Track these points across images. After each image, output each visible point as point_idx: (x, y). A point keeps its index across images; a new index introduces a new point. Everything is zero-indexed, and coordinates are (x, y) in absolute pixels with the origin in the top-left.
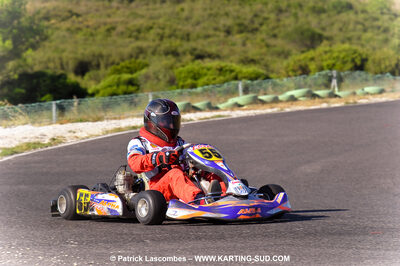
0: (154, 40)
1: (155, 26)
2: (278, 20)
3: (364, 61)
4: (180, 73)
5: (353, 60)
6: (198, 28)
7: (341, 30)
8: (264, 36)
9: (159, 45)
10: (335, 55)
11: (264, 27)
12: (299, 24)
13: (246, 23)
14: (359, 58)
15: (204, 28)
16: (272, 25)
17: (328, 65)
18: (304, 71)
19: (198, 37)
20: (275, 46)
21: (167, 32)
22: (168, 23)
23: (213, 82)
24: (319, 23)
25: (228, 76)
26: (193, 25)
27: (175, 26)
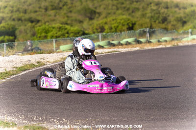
0: (8, 13)
1: (8, 6)
2: (72, 4)
3: (134, 24)
4: (38, 30)
5: (128, 24)
6: (30, 7)
8: (65, 11)
9: (12, 16)
10: (118, 21)
11: (65, 7)
13: (56, 5)
14: (131, 23)
15: (33, 7)
16: (70, 5)
17: (115, 27)
18: (102, 30)
19: (31, 12)
20: (71, 17)
21: (15, 9)
22: (15, 4)
23: (56, 35)
24: (93, 5)
25: (64, 32)
26: (28, 6)
27: (18, 6)
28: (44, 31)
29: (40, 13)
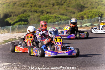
0: (29, 7)
1: (29, 3)
2: (70, 1)
3: (102, 15)
4: (42, 18)
6: (43, 4)
7: (90, 5)
8: (65, 6)
10: (93, 13)
11: (65, 4)
12: (77, 2)
14: (100, 14)
15: (45, 4)
16: (68, 3)
17: (90, 16)
18: (82, 18)
19: (43, 6)
20: (69, 10)
21: (33, 5)
22: (34, 2)
23: (53, 21)
24: (83, 2)
25: (58, 19)
26: (42, 3)
27: (36, 3)
28: (46, 19)
29: (49, 7)
